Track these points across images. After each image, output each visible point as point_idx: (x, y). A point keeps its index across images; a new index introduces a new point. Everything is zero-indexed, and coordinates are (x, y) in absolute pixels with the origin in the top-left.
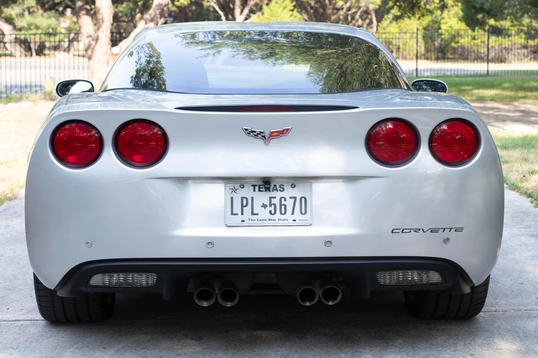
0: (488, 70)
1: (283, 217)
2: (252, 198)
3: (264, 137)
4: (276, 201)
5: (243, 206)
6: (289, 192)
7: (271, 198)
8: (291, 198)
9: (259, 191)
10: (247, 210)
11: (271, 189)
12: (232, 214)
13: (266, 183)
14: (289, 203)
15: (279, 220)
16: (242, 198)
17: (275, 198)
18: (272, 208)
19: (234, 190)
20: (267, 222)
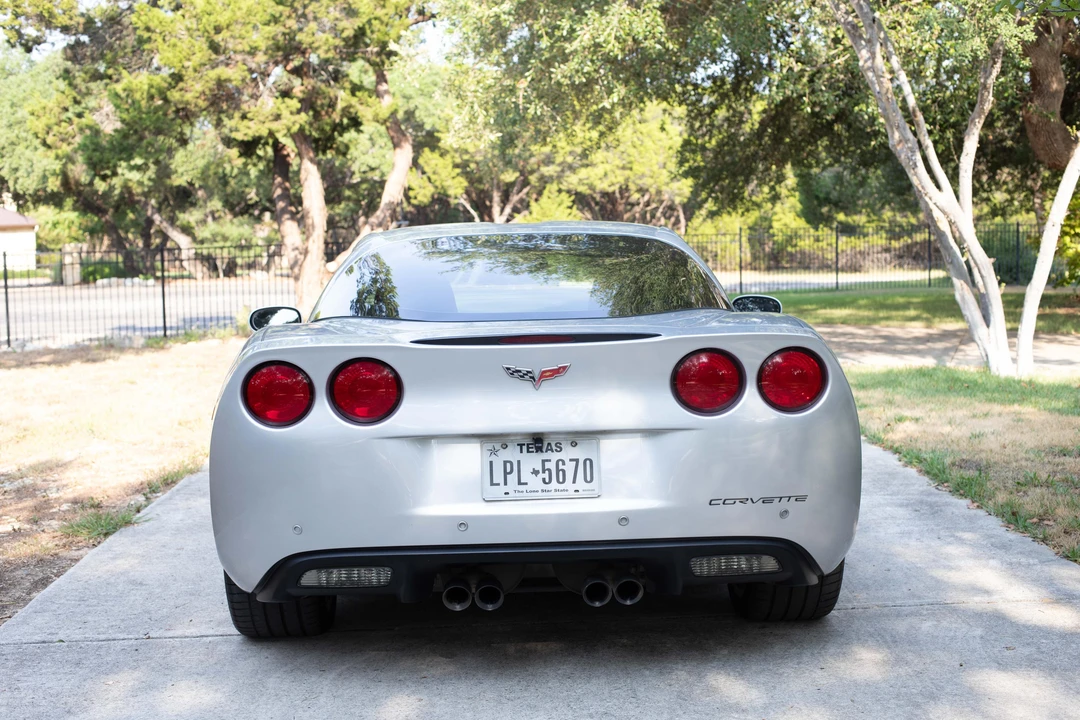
0: (837, 283)
1: (561, 487)
2: (519, 462)
3: (533, 378)
4: (551, 466)
5: (506, 473)
6: (568, 453)
7: (544, 461)
8: (571, 460)
9: (528, 452)
10: (512, 478)
11: (544, 450)
12: (492, 484)
13: (537, 442)
14: (569, 468)
15: (556, 490)
16: (505, 462)
17: (550, 461)
18: (546, 475)
19: (494, 452)
20: (540, 495)
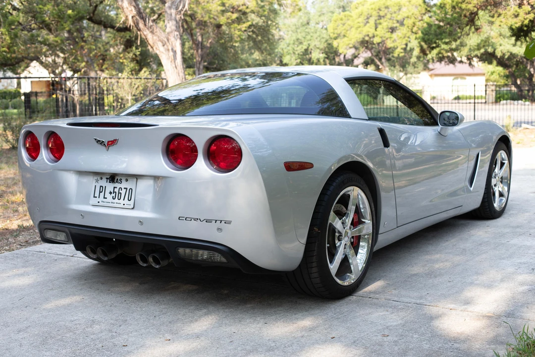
1: (119, 201)
2: (105, 187)
3: (104, 144)
4: (117, 190)
5: (100, 192)
6: (124, 185)
7: (114, 188)
8: (125, 188)
9: (109, 182)
10: (102, 194)
11: (115, 182)
12: (94, 197)
13: (113, 178)
14: (123, 192)
15: (117, 203)
16: (101, 186)
17: (116, 188)
18: (114, 195)
19: (97, 181)
20: (111, 205)
